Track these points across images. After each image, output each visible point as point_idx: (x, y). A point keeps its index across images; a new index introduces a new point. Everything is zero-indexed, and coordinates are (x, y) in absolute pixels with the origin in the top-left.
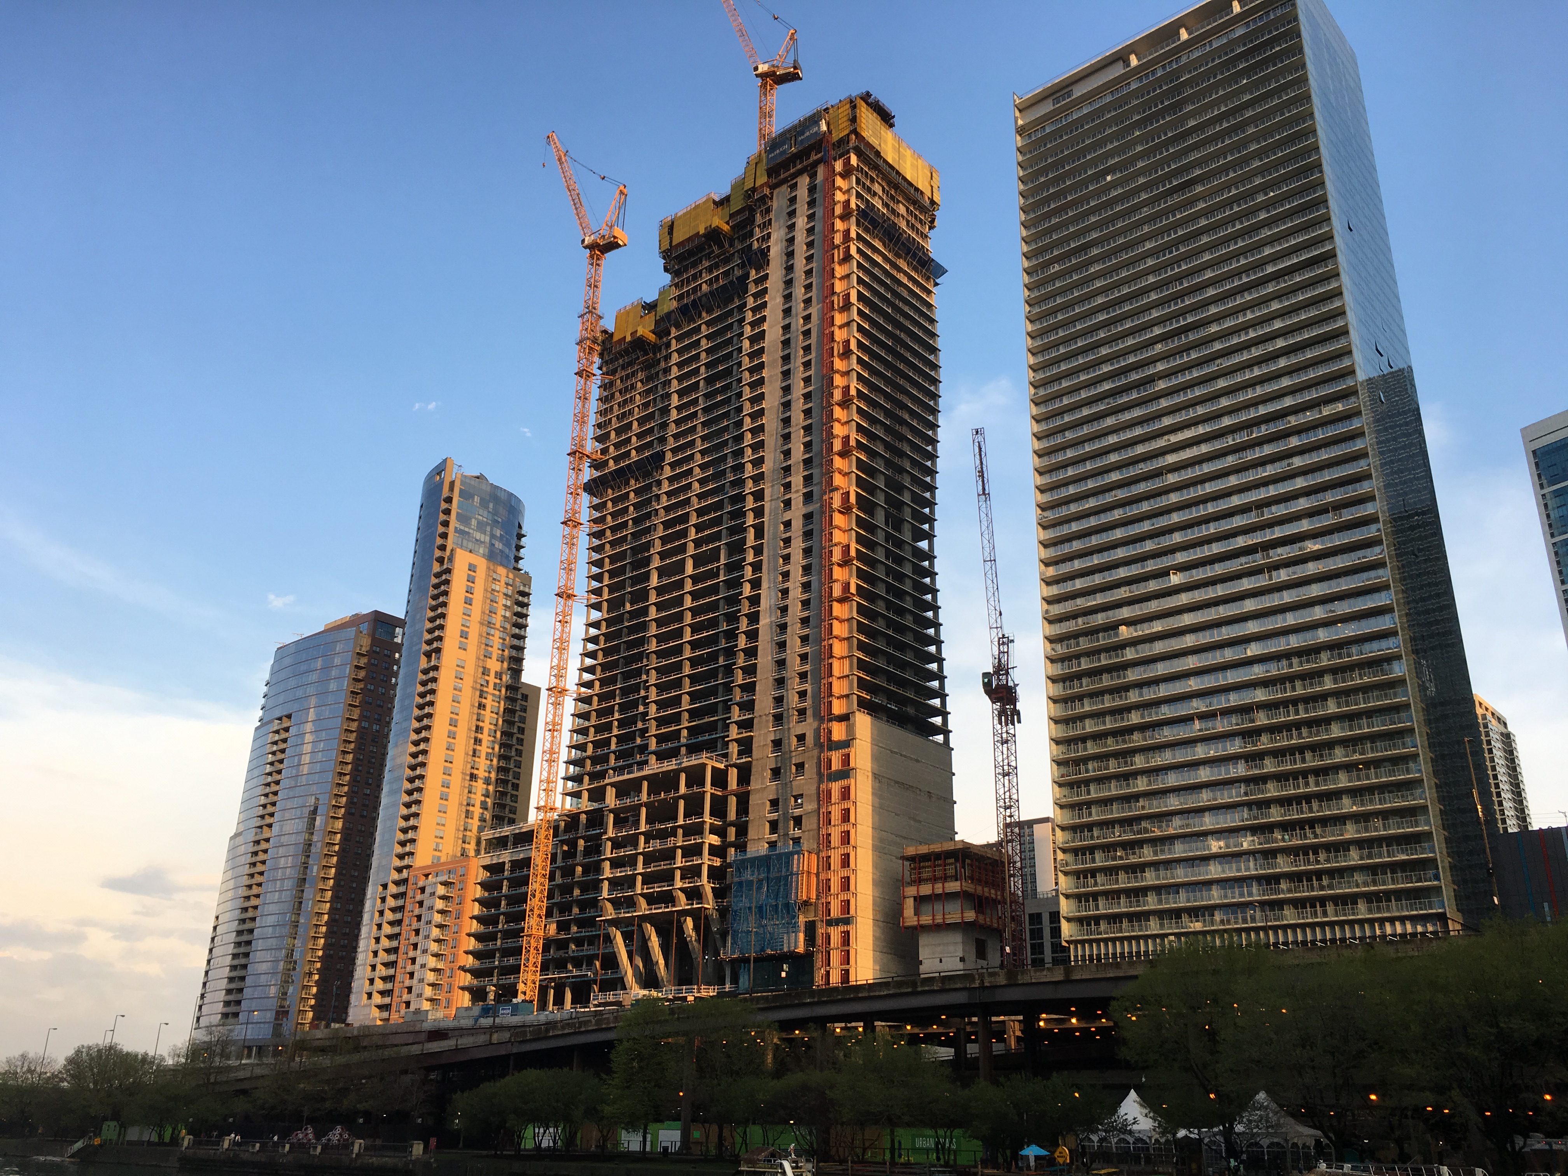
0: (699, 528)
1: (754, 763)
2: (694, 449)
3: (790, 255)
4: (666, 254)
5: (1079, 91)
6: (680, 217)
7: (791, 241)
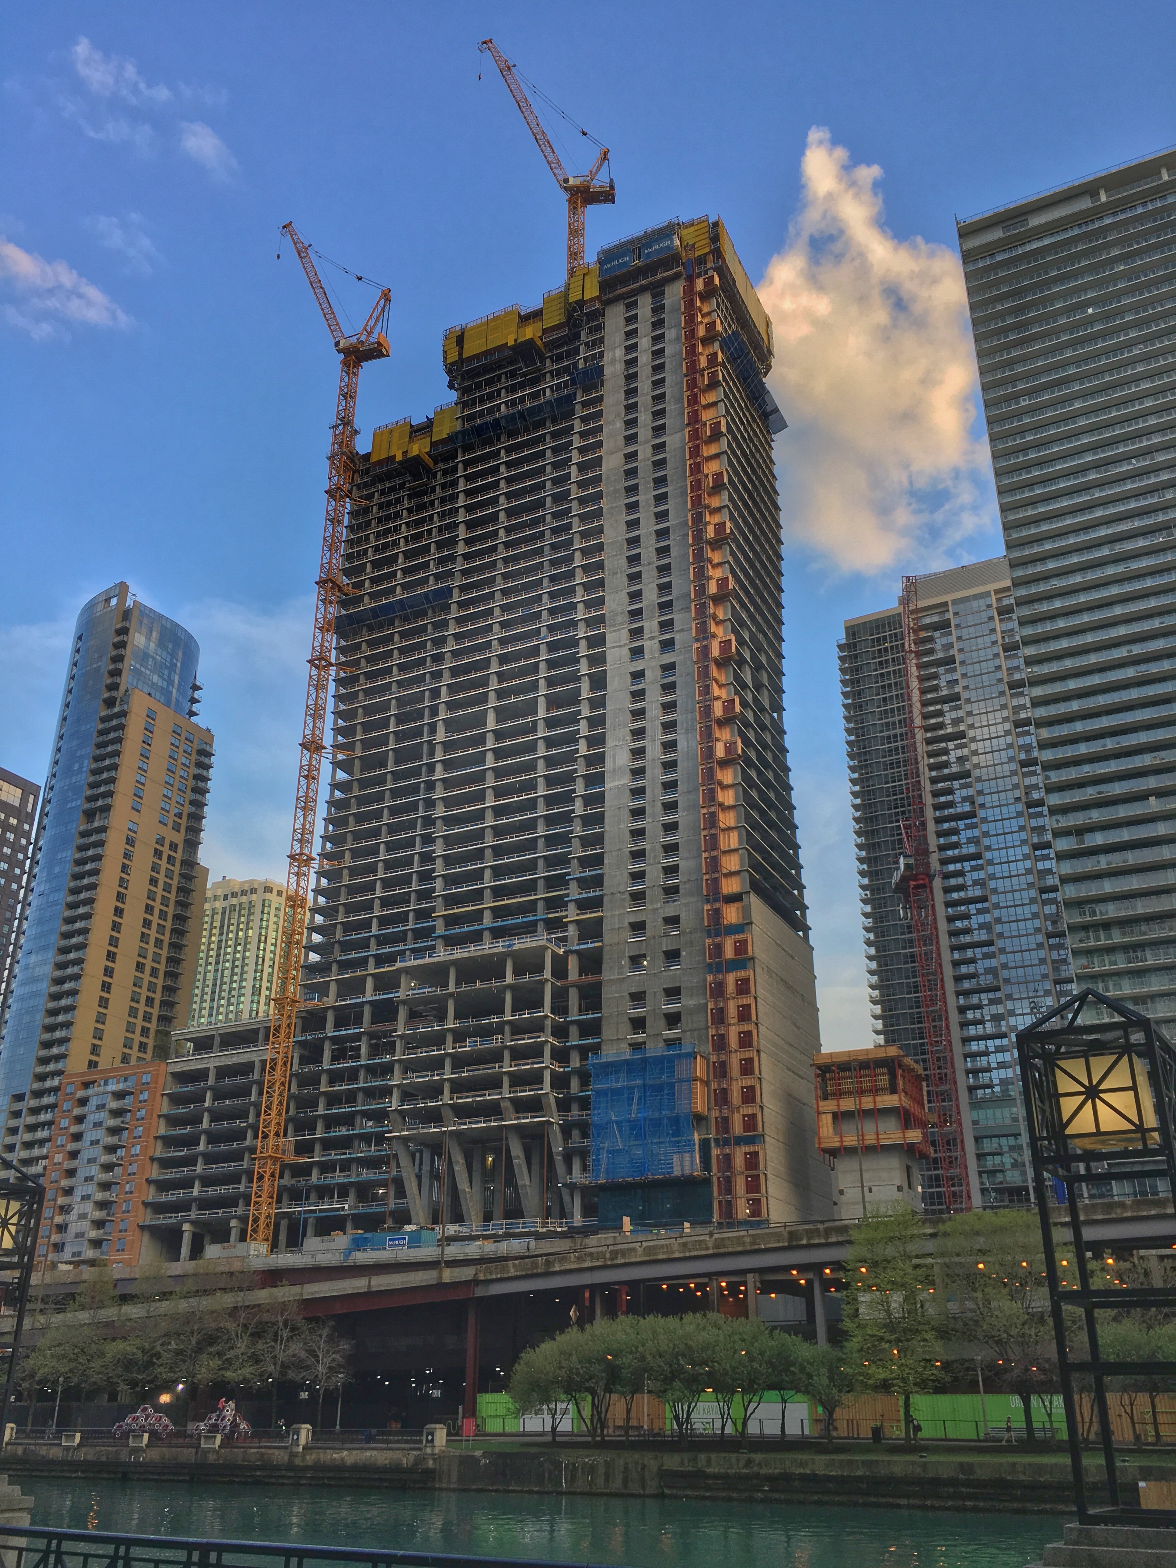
0: (501, 677)
1: (606, 949)
2: (494, 586)
3: (631, 377)
4: (451, 369)
5: (1035, 221)
6: (472, 329)
7: (631, 363)
